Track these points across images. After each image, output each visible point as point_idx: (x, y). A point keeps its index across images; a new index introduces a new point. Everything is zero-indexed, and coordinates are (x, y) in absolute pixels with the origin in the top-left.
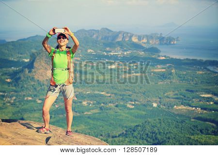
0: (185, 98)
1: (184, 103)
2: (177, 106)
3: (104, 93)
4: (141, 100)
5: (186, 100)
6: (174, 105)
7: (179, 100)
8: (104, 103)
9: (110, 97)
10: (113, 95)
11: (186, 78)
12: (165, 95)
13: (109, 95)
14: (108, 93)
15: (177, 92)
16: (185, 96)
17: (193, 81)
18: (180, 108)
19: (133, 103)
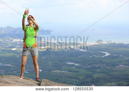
0: (58, 66)
1: (58, 68)
2: (53, 70)
3: (10, 65)
4: (32, 68)
5: (58, 67)
6: (52, 70)
7: (55, 67)
8: (10, 71)
9: (14, 67)
10: (15, 66)
11: (58, 54)
12: (47, 64)
13: (13, 66)
14: (12, 65)
15: (53, 62)
16: (58, 65)
17: (62, 55)
18: (55, 71)
19: (28, 70)
